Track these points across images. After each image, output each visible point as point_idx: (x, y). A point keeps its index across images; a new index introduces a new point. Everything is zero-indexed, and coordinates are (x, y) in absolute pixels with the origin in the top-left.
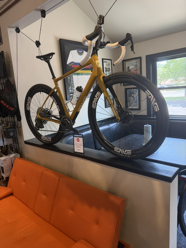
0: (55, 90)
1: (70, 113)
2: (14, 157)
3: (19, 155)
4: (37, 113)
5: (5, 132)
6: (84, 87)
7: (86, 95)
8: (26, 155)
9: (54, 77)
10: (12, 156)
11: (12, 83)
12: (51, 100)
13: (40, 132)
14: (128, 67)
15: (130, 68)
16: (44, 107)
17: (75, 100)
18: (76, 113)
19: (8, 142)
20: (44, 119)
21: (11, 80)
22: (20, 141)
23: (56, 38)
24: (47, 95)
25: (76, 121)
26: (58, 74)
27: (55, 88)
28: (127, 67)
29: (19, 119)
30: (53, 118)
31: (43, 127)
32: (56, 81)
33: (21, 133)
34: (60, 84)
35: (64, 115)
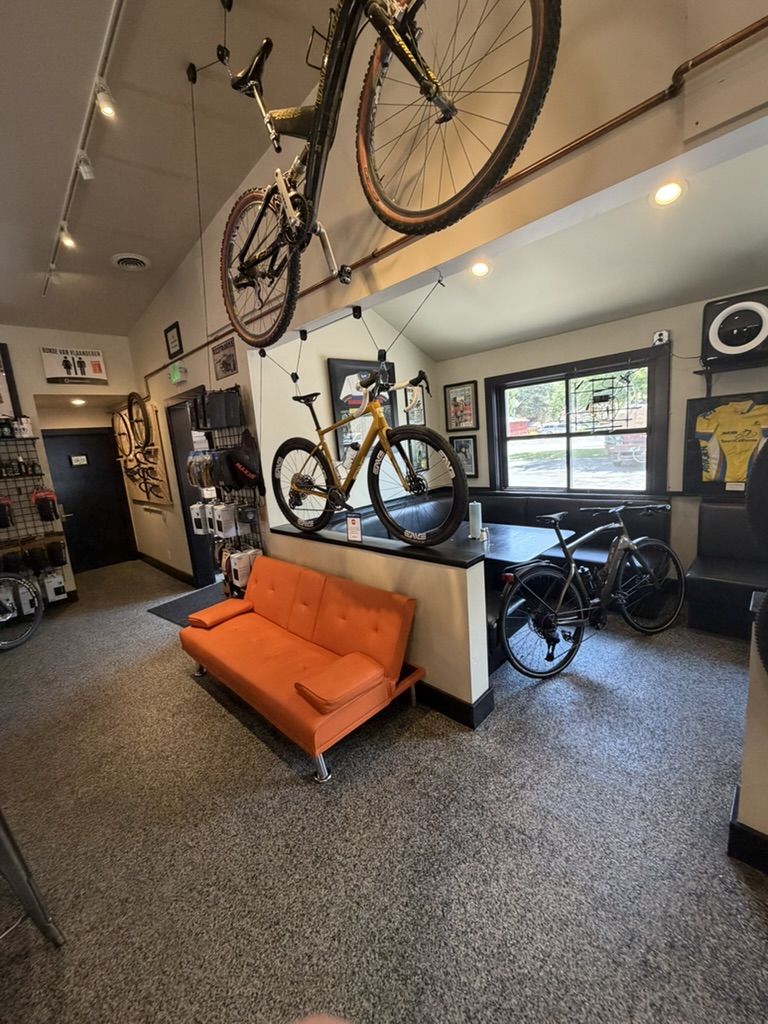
0: (321, 447)
1: (342, 482)
2: (255, 555)
3: (261, 552)
4: (292, 483)
5: (240, 513)
6: (361, 443)
7: (365, 455)
8: (272, 552)
9: (318, 428)
10: (251, 552)
11: (253, 436)
12: (313, 461)
13: (295, 512)
14: (455, 399)
15: (458, 399)
16: (303, 473)
17: (348, 462)
18: (351, 482)
19: (244, 530)
20: (302, 491)
21: (250, 429)
22: (262, 529)
23: (322, 357)
24: (309, 455)
25: (351, 493)
26: (325, 422)
27: (320, 444)
28: (452, 397)
29: (263, 492)
30: (316, 490)
31: (301, 504)
32: (321, 434)
33: (264, 516)
34: (329, 438)
35: (334, 484)
